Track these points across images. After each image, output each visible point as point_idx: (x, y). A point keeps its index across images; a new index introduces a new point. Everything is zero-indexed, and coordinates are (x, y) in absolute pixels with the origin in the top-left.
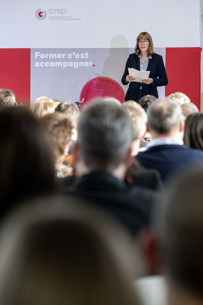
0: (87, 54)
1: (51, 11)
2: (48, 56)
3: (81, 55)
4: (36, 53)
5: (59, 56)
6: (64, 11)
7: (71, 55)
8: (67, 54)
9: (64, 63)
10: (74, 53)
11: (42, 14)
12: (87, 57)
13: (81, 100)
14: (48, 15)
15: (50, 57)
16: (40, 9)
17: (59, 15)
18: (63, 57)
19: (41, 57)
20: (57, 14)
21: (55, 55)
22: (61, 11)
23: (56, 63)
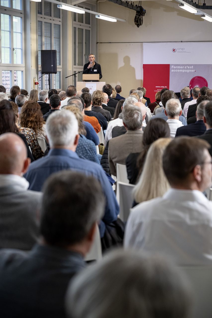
0: (192, 67)
1: (178, 49)
2: (177, 67)
3: (190, 67)
4: (172, 66)
5: (181, 67)
6: (183, 49)
7: (186, 67)
8: (184, 67)
9: (183, 70)
10: (187, 66)
11: (175, 50)
12: (192, 68)
13: (190, 85)
14: (177, 50)
15: (178, 68)
16: (174, 48)
17: (182, 51)
18: (183, 68)
19: (174, 68)
20: (181, 50)
21: (180, 67)
22: (182, 49)
23: (180, 70)
